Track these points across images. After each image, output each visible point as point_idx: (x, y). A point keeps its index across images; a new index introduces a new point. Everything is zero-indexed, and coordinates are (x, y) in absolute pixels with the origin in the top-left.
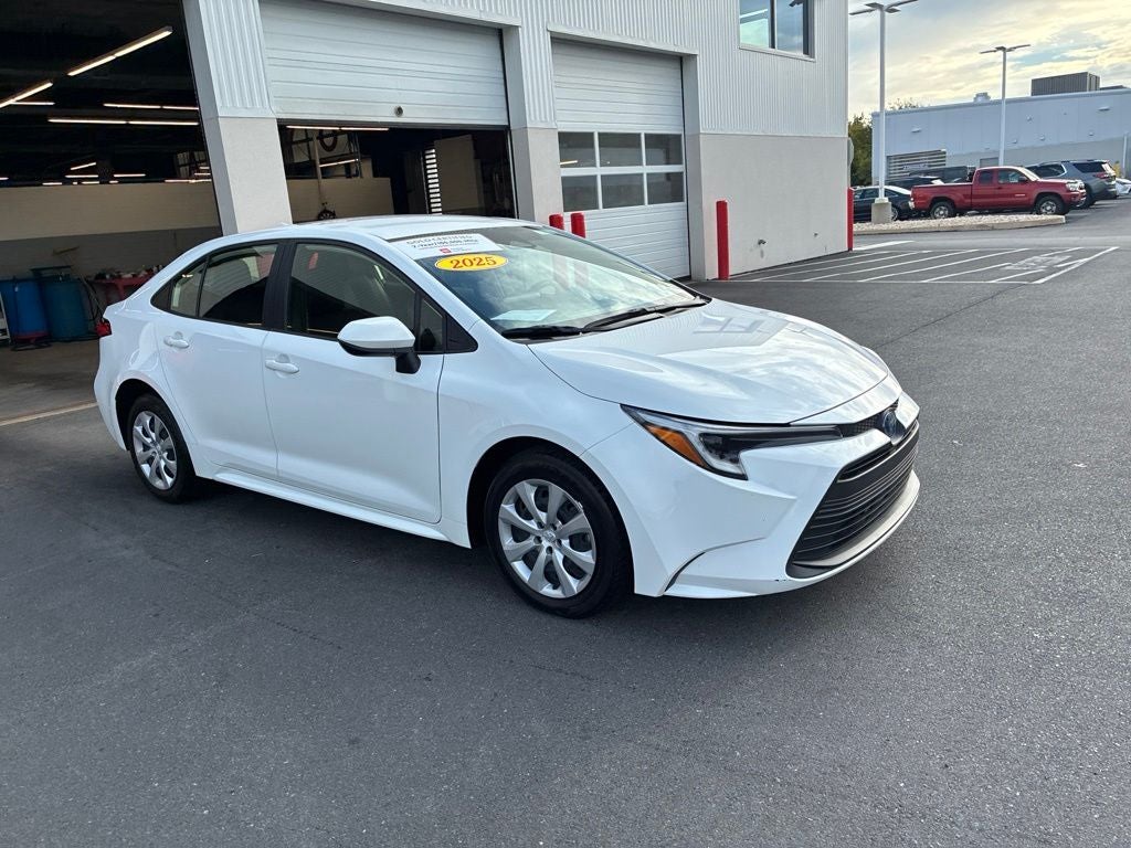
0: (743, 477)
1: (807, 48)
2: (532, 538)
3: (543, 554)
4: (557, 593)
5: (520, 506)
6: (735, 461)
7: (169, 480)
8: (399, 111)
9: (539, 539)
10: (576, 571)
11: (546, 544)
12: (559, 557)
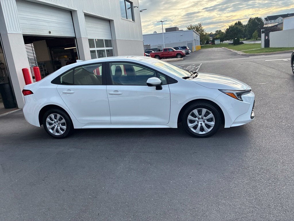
0: (242, 101)
1: (133, 20)
2: (196, 122)
3: (200, 125)
4: (204, 133)
5: (193, 115)
6: (241, 98)
7: (62, 132)
8: (50, 32)
9: (198, 122)
10: (208, 126)
11: (200, 123)
12: (203, 125)
